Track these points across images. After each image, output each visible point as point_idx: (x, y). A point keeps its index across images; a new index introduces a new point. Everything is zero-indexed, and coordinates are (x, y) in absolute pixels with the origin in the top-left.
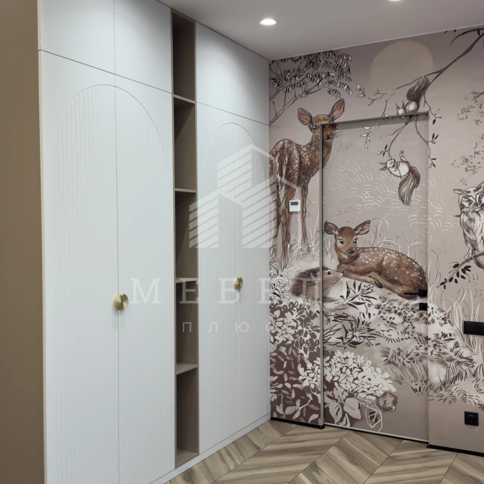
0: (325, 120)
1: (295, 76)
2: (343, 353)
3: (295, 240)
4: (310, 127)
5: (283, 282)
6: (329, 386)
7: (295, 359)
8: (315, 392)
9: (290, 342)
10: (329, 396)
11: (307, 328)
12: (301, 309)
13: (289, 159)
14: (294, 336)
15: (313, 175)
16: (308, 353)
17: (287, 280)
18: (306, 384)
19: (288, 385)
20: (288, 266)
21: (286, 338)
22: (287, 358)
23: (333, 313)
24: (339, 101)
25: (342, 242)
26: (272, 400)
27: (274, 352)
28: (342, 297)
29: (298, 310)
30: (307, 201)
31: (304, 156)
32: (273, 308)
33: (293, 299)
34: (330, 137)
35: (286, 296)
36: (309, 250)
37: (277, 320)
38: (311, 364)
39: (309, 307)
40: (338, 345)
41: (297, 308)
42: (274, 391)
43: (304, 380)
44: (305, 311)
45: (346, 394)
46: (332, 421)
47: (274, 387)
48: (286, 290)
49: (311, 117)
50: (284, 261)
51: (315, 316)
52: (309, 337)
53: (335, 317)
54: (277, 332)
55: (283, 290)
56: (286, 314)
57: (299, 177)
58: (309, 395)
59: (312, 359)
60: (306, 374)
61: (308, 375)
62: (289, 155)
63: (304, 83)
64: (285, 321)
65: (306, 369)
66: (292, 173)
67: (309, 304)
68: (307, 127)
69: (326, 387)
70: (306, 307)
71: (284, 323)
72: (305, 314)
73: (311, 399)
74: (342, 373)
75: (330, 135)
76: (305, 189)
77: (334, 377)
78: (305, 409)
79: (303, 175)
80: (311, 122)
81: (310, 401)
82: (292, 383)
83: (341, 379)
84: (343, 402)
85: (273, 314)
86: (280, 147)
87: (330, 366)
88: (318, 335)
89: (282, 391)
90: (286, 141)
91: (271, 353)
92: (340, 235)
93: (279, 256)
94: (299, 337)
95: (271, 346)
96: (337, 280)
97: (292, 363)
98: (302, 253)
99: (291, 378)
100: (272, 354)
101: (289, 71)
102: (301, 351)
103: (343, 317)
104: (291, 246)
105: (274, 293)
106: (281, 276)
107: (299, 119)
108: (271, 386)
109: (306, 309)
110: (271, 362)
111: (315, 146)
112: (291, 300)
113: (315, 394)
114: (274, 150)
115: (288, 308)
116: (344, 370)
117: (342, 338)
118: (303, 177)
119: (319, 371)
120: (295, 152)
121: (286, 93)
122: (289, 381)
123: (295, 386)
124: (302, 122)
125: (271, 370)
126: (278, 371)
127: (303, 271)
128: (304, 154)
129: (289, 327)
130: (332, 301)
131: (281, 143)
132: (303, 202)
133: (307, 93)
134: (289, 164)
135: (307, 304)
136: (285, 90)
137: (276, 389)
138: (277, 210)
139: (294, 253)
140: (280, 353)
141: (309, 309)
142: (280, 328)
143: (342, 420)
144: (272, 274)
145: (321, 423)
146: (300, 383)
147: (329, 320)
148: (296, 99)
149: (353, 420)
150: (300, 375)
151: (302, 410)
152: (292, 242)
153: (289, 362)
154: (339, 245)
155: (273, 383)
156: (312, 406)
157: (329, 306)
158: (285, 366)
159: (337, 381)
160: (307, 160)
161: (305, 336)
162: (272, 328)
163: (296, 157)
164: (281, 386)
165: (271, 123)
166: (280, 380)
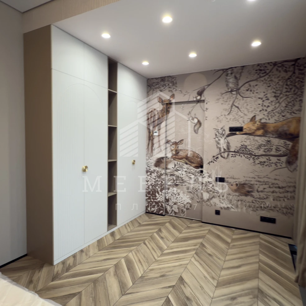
0: (167, 101)
1: (156, 85)
2: (172, 188)
4: (162, 104)
6: (167, 200)
7: (155, 190)
9: (153, 184)
10: (167, 204)
11: (160, 179)
12: (158, 172)
14: (155, 182)
16: (160, 188)
17: (152, 161)
18: (159, 200)
19: (152, 200)
22: (152, 190)
23: (169, 174)
24: (173, 94)
26: (146, 206)
28: (173, 168)
30: (161, 132)
32: (147, 172)
33: (155, 168)
35: (152, 167)
37: (149, 176)
39: (161, 171)
40: (171, 185)
41: (156, 172)
42: (147, 202)
43: (158, 198)
45: (173, 203)
46: (168, 213)
49: (162, 100)
50: (152, 154)
51: (163, 175)
52: (160, 182)
54: (148, 181)
55: (151, 165)
56: (152, 174)
58: (160, 204)
59: (161, 191)
60: (159, 196)
63: (159, 88)
64: (152, 177)
65: (159, 194)
66: (155, 121)
68: (160, 104)
69: (166, 201)
70: (159, 171)
72: (159, 174)
74: (172, 196)
77: (169, 197)
78: (158, 209)
80: (162, 102)
81: (160, 206)
82: (154, 199)
83: (172, 198)
84: (172, 206)
85: (147, 174)
86: (151, 111)
87: (168, 193)
88: (164, 182)
89: (150, 202)
92: (172, 145)
94: (157, 183)
95: (146, 186)
96: (171, 161)
98: (158, 151)
100: (146, 189)
101: (154, 83)
102: (157, 188)
103: (173, 175)
105: (148, 166)
106: (150, 159)
110: (146, 192)
111: (164, 111)
113: (162, 203)
115: (153, 172)
116: (173, 195)
117: (172, 183)
119: (164, 195)
122: (153, 199)
123: (155, 200)
124: (159, 102)
125: (146, 195)
126: (149, 195)
127: (159, 158)
128: (160, 114)
129: (153, 179)
130: (169, 169)
133: (161, 91)
136: (153, 90)
137: (148, 201)
138: (149, 135)
139: (155, 151)
140: (149, 188)
142: (150, 179)
143: (171, 213)
144: (147, 159)
145: (164, 214)
146: (157, 200)
147: (168, 176)
149: (175, 213)
150: (157, 196)
151: (157, 209)
153: (153, 192)
155: (147, 199)
156: (161, 208)
157: (168, 171)
158: (151, 193)
159: (170, 199)
160: (161, 116)
162: (147, 179)
164: (149, 200)
165: (147, 103)
166: (150, 198)
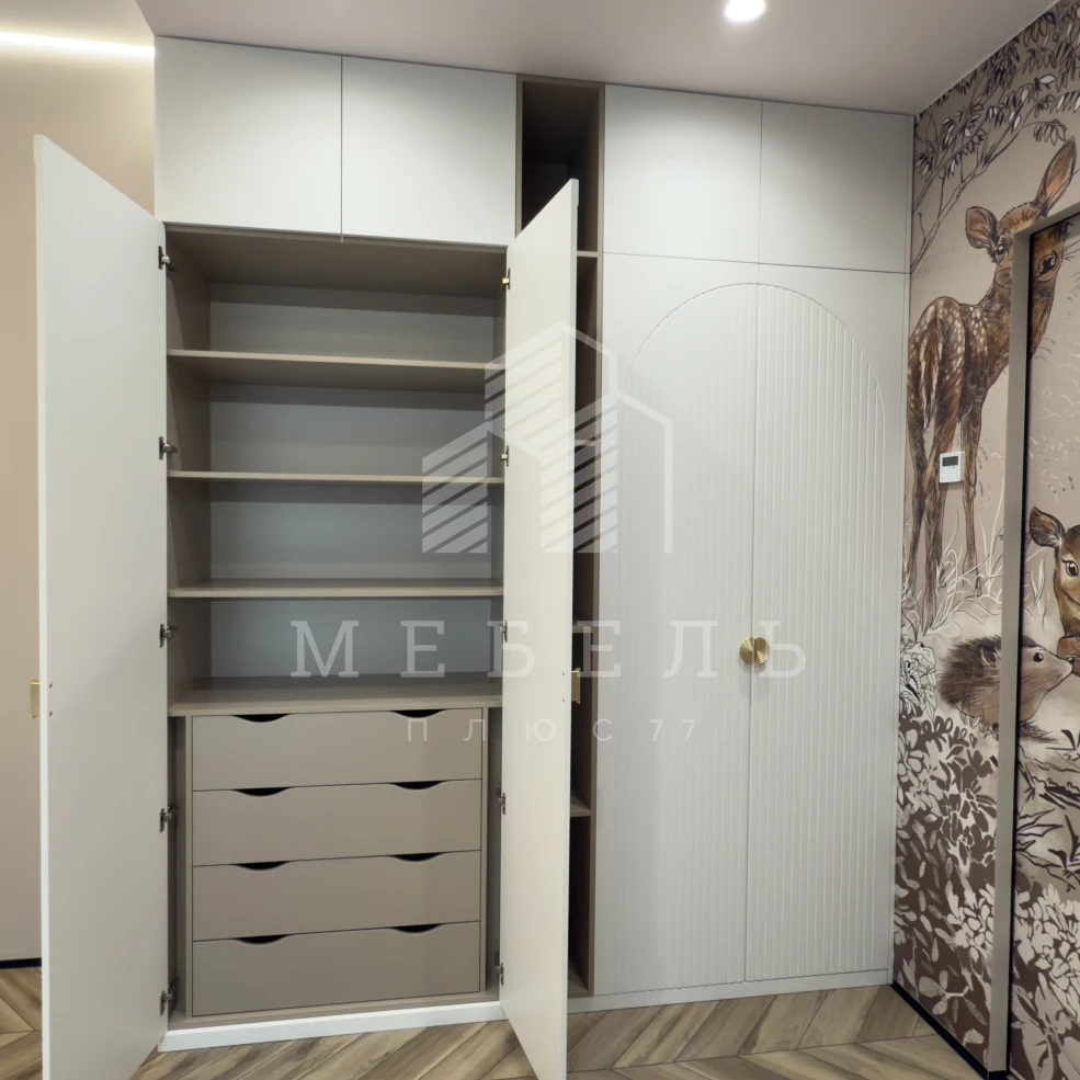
0: (1025, 217)
1: (963, 130)
2: (1063, 900)
3: (951, 558)
4: (990, 250)
5: (924, 662)
6: (1024, 975)
7: (942, 866)
8: (980, 973)
9: (934, 818)
10: (1023, 1003)
11: (969, 796)
12: (958, 741)
13: (944, 347)
14: (941, 803)
15: (994, 381)
16: (969, 861)
17: (932, 659)
18: (960, 939)
19: (927, 924)
20: (935, 624)
21: (927, 806)
22: (927, 855)
23: (1042, 776)
24: (1064, 147)
25: (1073, 572)
26: (898, 942)
27: (904, 828)
28: (1066, 734)
29: (952, 741)
30: (979, 453)
31: (975, 332)
32: (905, 723)
33: (945, 712)
34: (1052, 264)
35: (930, 699)
36: (979, 584)
37: (913, 754)
38: (974, 895)
39: (975, 740)
40: (1051, 869)
41: (950, 737)
42: (901, 922)
43: (958, 928)
44: (965, 749)
45: (1066, 1022)
47: (900, 913)
48: (929, 684)
49: (994, 222)
50: (929, 609)
51: (986, 770)
52: (969, 822)
53: (1047, 788)
54: (910, 783)
55: (924, 681)
56: (927, 743)
57: (964, 390)
58: (966, 974)
59: (976, 882)
60: (963, 917)
61: (966, 920)
62: (944, 337)
63: (980, 139)
64: (927, 762)
65: (962, 903)
66: (950, 384)
67: (975, 732)
70: (967, 739)
71: (924, 766)
72: (964, 755)
73: (970, 987)
74: (1058, 955)
75: (1050, 260)
76: (975, 420)
77: (1037, 956)
78: (956, 1004)
79: (973, 383)
80: (994, 237)
81: (967, 988)
82: (933, 921)
83: (1055, 971)
84: (1058, 1041)
85: (905, 735)
86: (928, 321)
87: (1030, 921)
88: (992, 824)
89: (915, 929)
90: (941, 303)
91: (898, 829)
92: (1069, 551)
93: (919, 595)
94: (952, 814)
95: (898, 811)
96: (1057, 680)
97: (935, 872)
98: (963, 592)
99: (933, 909)
100: (900, 832)
101: (951, 122)
102: (954, 851)
103: (1069, 794)
104: (943, 572)
105: (908, 686)
106: (922, 646)
107: (969, 236)
108: (896, 906)
109: (967, 744)
110: (898, 853)
111: (1002, 299)
112: (939, 713)
113: (979, 977)
114: (917, 332)
115: (933, 731)
116: (1063, 951)
117: (1061, 854)
118: (972, 387)
119: (990, 922)
120: (958, 325)
121: (944, 180)
122: (928, 914)
123: (940, 932)
124: (973, 241)
125: (898, 868)
126: (909, 877)
128: (977, 325)
129: (933, 778)
131: (932, 309)
132: (971, 458)
133: (987, 160)
134: (945, 361)
135: (970, 730)
136: (942, 174)
137: (904, 917)
138: (919, 481)
139: (949, 591)
140: (914, 836)
141: (974, 747)
142: (916, 774)
144: (906, 638)
145: (990, 1062)
146: (950, 933)
147: (1032, 791)
148: (964, 187)
150: (951, 912)
151: (951, 1003)
152: (945, 562)
153: (929, 866)
154: (1066, 578)
155: (899, 902)
156: (972, 1007)
157: (1034, 751)
158: (922, 872)
159: (1046, 972)
160: (982, 340)
161: (964, 815)
162: (901, 769)
163: (959, 339)
164: (913, 917)
165: (913, 266)
166: (910, 902)
